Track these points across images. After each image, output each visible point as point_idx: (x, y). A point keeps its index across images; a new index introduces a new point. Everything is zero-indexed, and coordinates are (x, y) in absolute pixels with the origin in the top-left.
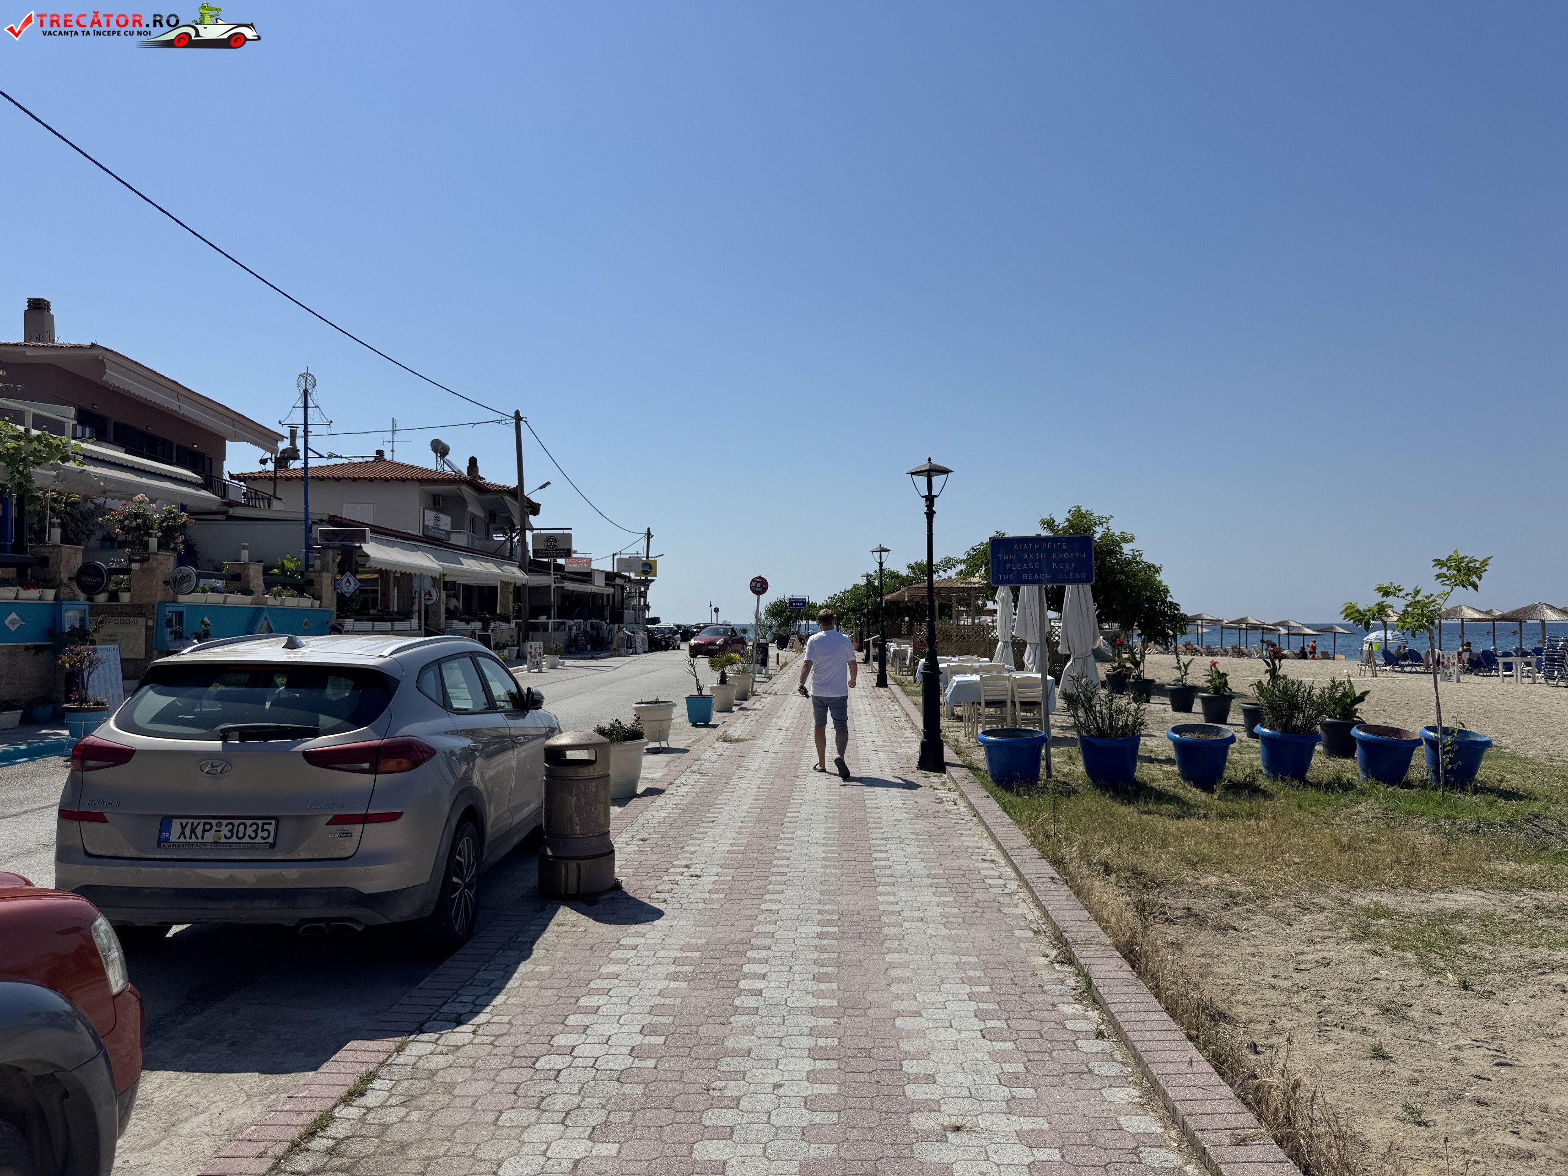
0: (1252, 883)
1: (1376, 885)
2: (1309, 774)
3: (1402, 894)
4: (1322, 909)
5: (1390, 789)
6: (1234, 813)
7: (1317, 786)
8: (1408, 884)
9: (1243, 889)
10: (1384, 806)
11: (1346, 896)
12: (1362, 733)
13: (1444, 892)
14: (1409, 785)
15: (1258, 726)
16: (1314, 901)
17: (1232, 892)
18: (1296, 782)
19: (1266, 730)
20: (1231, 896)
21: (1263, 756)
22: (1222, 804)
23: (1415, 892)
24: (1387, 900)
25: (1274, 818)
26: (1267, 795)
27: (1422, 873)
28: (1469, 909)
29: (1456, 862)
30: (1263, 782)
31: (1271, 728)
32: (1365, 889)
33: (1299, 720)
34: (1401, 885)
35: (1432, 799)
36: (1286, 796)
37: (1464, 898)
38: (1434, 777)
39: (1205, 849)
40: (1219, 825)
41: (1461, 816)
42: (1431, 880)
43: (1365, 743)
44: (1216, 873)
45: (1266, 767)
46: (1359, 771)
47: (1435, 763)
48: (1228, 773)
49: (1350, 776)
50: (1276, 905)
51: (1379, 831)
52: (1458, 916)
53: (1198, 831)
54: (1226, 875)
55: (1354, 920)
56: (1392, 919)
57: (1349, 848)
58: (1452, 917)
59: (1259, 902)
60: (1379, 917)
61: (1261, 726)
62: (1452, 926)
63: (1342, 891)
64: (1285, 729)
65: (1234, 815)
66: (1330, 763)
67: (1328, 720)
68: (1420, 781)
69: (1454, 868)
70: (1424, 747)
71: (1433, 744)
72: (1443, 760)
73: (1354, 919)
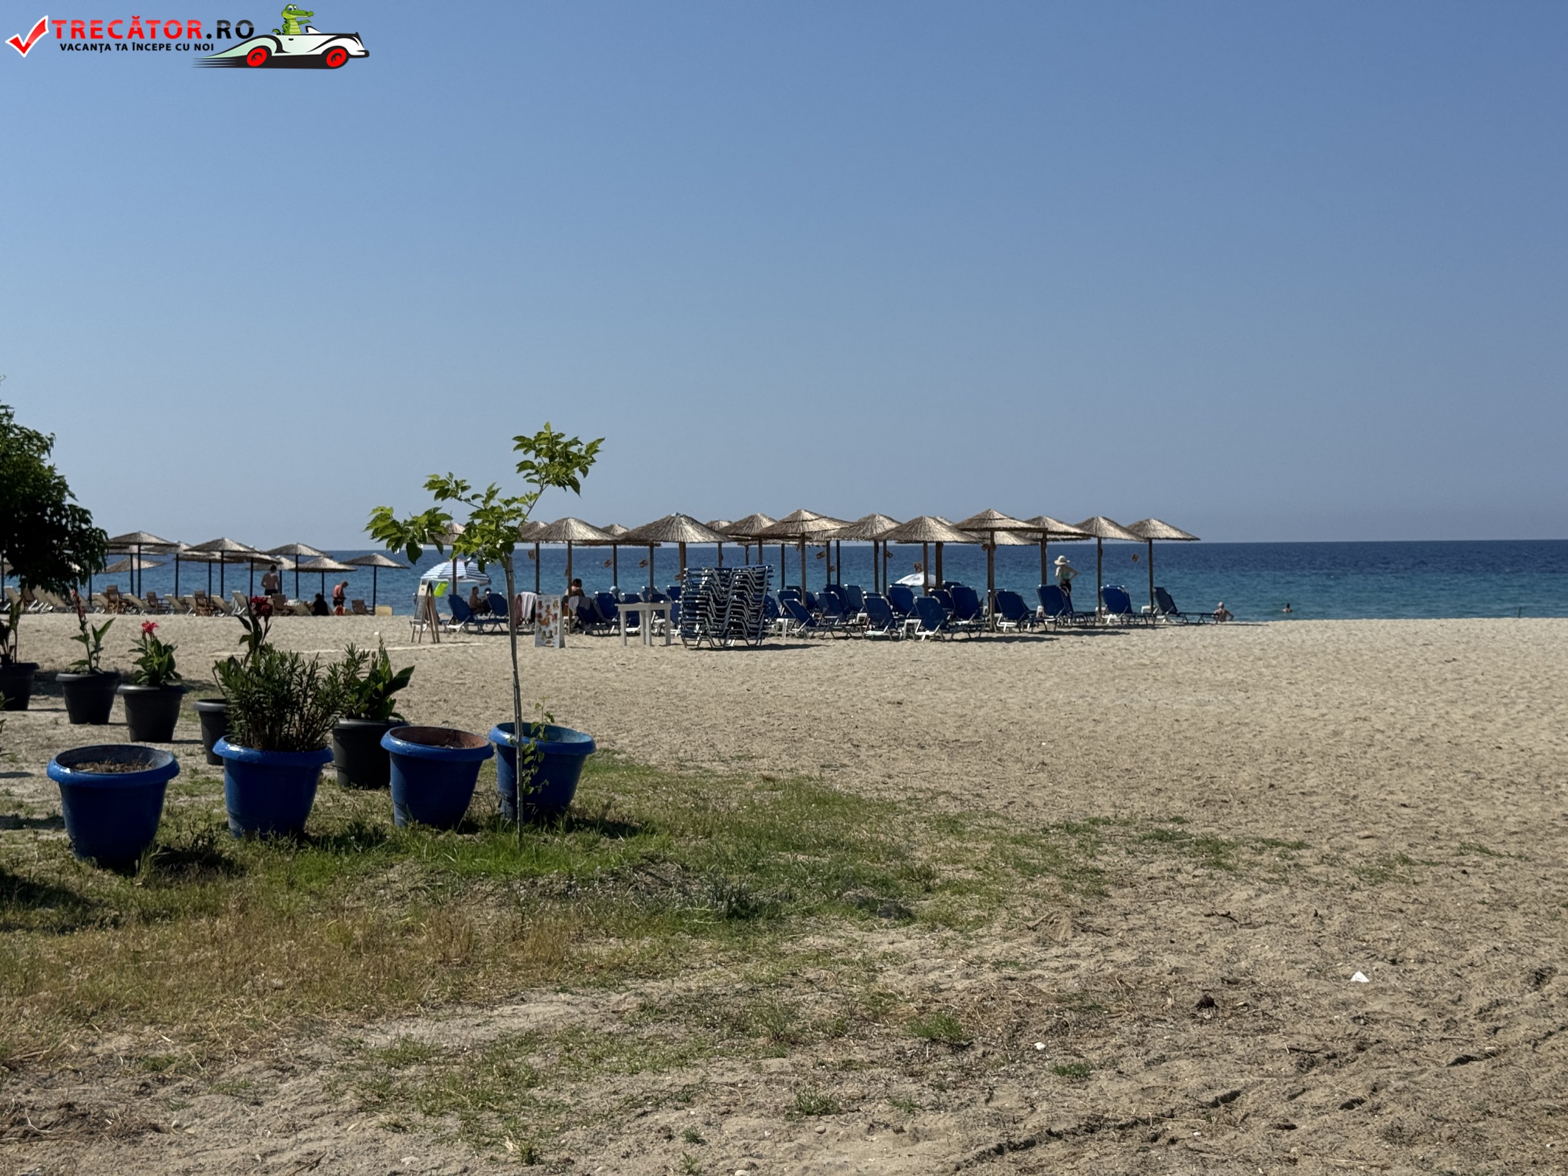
0: (194, 1037)
1: (407, 1007)
2: (310, 824)
3: (447, 1017)
4: (316, 1064)
5: (441, 837)
6: (171, 910)
7: (321, 843)
8: (457, 998)
9: (176, 1051)
10: (429, 867)
11: (358, 1034)
12: (398, 743)
13: (511, 1003)
14: (471, 827)
15: (221, 742)
16: (302, 1053)
17: (154, 1060)
18: (284, 841)
19: (235, 748)
20: (154, 1068)
21: (230, 798)
22: (149, 896)
23: (468, 1010)
24: (422, 1031)
25: (241, 910)
26: (232, 868)
27: (480, 975)
28: (546, 1026)
29: (533, 949)
30: (229, 846)
31: (243, 743)
32: (388, 1017)
33: (293, 726)
34: (447, 1002)
35: (503, 846)
36: (269, 867)
37: (540, 1008)
38: (510, 809)
39: (110, 984)
40: (139, 936)
41: (544, 871)
42: (494, 986)
43: (404, 759)
44: (130, 1028)
45: (235, 817)
46: (395, 810)
47: (511, 784)
48: (165, 835)
49: (379, 820)
50: (235, 1071)
51: (418, 914)
52: (529, 1040)
53: (99, 952)
54: (147, 1029)
55: (366, 1076)
56: (428, 1063)
57: (367, 948)
58: (520, 1044)
59: (205, 1071)
60: (408, 1063)
61: (227, 740)
62: (519, 1060)
63: (351, 1026)
64: (268, 744)
65: (171, 913)
66: (347, 799)
67: (343, 722)
68: (490, 818)
69: (528, 961)
70: (496, 757)
71: (508, 752)
72: (522, 779)
73: (367, 1073)
